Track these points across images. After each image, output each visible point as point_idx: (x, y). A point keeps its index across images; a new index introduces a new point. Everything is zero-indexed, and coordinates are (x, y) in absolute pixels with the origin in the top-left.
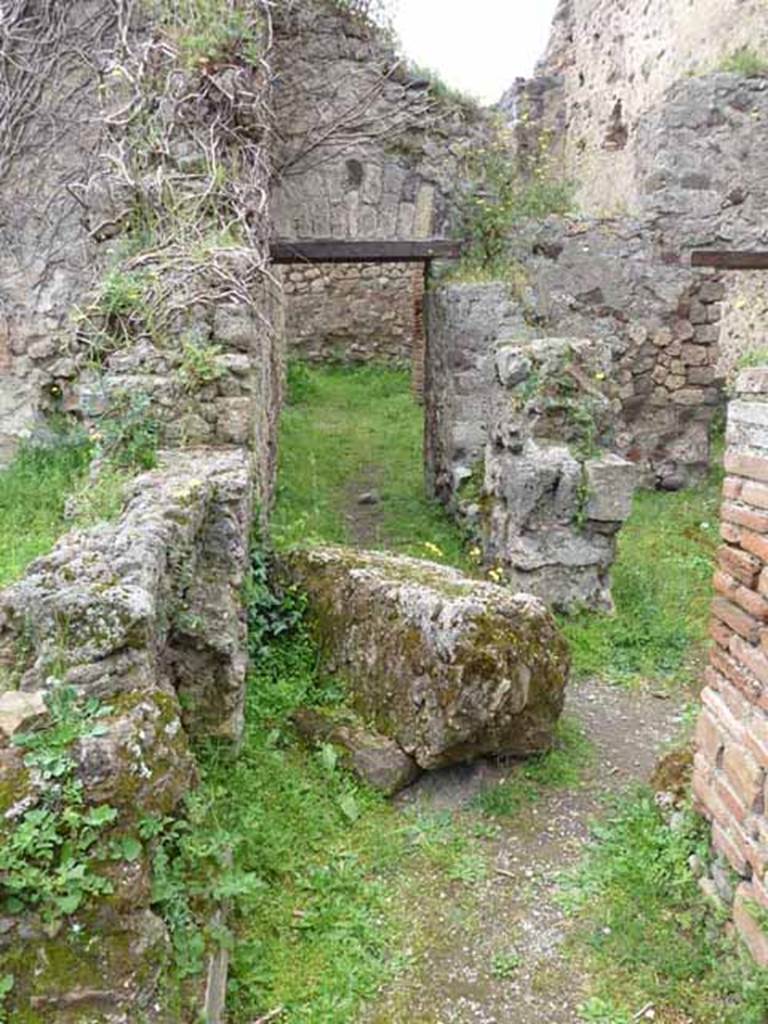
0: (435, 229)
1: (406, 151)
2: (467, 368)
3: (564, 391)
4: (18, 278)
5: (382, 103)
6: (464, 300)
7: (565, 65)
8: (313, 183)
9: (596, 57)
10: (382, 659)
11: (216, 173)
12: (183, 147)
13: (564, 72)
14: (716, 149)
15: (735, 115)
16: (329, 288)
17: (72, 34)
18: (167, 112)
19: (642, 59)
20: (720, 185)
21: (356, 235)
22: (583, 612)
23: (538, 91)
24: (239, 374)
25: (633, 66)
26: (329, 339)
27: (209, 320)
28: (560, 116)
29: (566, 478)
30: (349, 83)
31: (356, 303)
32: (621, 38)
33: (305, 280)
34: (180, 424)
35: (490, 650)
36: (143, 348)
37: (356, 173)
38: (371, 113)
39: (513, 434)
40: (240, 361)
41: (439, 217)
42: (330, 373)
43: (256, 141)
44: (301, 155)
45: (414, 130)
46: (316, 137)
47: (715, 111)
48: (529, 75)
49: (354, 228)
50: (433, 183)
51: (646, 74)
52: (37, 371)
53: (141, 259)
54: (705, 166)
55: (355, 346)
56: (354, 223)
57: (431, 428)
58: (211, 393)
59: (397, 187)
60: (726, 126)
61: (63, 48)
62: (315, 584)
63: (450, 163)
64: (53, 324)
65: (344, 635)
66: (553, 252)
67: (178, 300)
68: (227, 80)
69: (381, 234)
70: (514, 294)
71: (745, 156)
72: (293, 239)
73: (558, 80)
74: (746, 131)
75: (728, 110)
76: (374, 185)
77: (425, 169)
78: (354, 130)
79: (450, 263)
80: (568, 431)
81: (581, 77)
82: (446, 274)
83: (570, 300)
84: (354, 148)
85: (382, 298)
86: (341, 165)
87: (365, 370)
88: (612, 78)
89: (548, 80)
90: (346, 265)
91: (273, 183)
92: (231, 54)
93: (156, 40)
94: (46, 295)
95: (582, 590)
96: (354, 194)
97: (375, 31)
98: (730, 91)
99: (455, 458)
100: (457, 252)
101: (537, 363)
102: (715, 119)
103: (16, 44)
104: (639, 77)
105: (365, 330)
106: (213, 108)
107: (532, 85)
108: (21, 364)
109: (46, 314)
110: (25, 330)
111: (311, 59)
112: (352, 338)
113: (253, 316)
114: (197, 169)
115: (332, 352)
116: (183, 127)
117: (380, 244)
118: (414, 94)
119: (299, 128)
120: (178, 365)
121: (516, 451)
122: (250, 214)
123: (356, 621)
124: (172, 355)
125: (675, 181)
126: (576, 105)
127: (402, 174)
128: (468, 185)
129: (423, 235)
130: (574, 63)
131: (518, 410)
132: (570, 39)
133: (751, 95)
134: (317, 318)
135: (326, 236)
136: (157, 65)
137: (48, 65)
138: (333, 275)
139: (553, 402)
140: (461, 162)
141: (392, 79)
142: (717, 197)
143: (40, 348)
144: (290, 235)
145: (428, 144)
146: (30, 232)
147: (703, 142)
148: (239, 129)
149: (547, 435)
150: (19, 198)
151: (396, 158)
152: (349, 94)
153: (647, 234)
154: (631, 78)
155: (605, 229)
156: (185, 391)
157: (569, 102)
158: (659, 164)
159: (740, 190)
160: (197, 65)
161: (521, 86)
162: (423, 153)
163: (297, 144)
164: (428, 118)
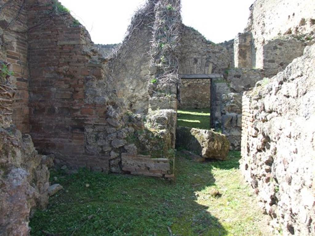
0: (213, 72)
2: (218, 101)
4: (126, 82)
5: (202, 47)
6: (218, 86)
7: (251, 29)
8: (187, 63)
9: (259, 28)
13: (251, 31)
14: (276, 54)
15: (280, 47)
16: (189, 86)
19: (269, 29)
20: (277, 62)
21: (196, 73)
23: (244, 36)
25: (267, 31)
26: (188, 99)
27: (169, 88)
29: (234, 118)
30: (195, 44)
31: (196, 90)
32: (264, 24)
34: (165, 105)
35: (214, 138)
37: (196, 61)
38: (199, 49)
39: (224, 110)
41: (213, 69)
44: (185, 57)
45: (208, 52)
47: (275, 46)
48: (242, 32)
50: (212, 63)
51: (270, 33)
52: (128, 100)
54: (273, 58)
56: (195, 71)
57: (212, 115)
59: (204, 64)
60: (278, 49)
61: (140, 38)
63: (216, 59)
64: (132, 91)
66: (239, 77)
67: (165, 85)
68: (173, 48)
69: (201, 73)
71: (283, 56)
74: (283, 50)
75: (278, 46)
76: (200, 63)
77: (211, 60)
78: (196, 52)
80: (235, 110)
81: (255, 32)
82: (215, 82)
83: (243, 87)
84: (196, 56)
86: (193, 59)
88: (263, 33)
89: (247, 33)
90: (194, 80)
94: (131, 85)
95: (238, 141)
96: (195, 65)
98: (278, 42)
99: (216, 120)
101: (228, 97)
102: (275, 48)
103: (130, 38)
104: (268, 33)
105: (198, 97)
106: (170, 52)
107: (243, 34)
109: (131, 89)
110: (127, 92)
114: (167, 63)
115: (189, 102)
118: (208, 45)
119: (184, 52)
120: (164, 96)
121: (225, 114)
125: (267, 61)
126: (254, 39)
127: (205, 61)
129: (210, 73)
130: (254, 29)
131: (225, 106)
132: (252, 23)
133: (283, 43)
135: (190, 73)
138: (190, 82)
141: (204, 42)
142: (277, 64)
143: (129, 96)
147: (273, 53)
148: (175, 55)
149: (231, 111)
150: (128, 66)
154: (267, 33)
159: (282, 63)
161: (240, 35)
163: (184, 55)
164: (212, 50)
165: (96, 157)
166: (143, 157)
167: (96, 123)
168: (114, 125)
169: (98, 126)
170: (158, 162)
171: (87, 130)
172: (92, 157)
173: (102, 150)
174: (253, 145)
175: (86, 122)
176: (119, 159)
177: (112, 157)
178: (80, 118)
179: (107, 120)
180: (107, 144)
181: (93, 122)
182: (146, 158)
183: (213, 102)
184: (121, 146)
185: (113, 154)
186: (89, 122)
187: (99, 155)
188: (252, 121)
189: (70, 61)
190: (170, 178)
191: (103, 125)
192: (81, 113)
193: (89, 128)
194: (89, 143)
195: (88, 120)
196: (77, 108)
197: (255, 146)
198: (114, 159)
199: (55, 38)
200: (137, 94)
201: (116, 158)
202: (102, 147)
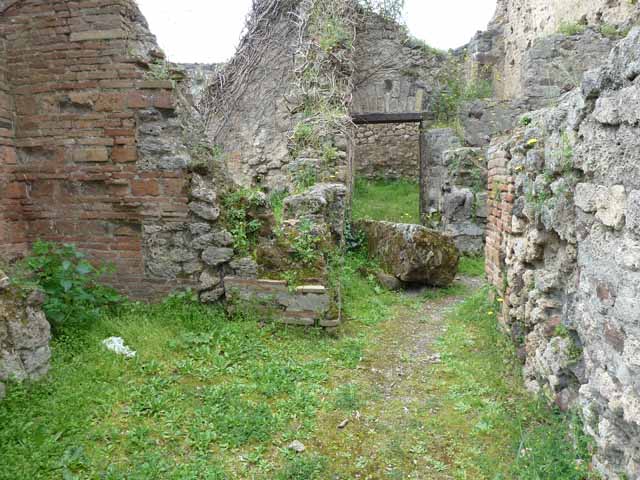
0: (424, 107)
1: (411, 75)
2: (436, 165)
3: (468, 166)
4: (247, 132)
5: (401, 56)
6: (434, 136)
7: (504, 23)
8: (370, 90)
9: (519, 19)
10: (390, 248)
11: (334, 89)
12: (322, 80)
13: (503, 26)
14: (557, 67)
15: (565, 52)
16: (377, 141)
17: (275, 35)
18: (316, 67)
19: (540, 21)
20: (559, 83)
21: (389, 111)
22: (476, 255)
23: (489, 37)
24: (343, 158)
25: (536, 23)
26: (377, 167)
27: (332, 139)
28: (501, 49)
29: (468, 199)
30: (387, 49)
31: (391, 148)
32: (530, 10)
33: (365, 137)
34: (323, 174)
35: (426, 240)
36: (309, 149)
37: (389, 84)
38: (396, 60)
39: (447, 184)
40: (343, 154)
41: (425, 102)
42: (377, 185)
43: (349, 75)
44: (366, 78)
45: (414, 66)
46: (372, 71)
47: (555, 51)
48: (484, 29)
49: (387, 108)
50: (423, 88)
51: (542, 28)
52: (251, 170)
53: (308, 119)
54: (551, 75)
55: (390, 171)
56: (388, 106)
57: (422, 195)
58: (332, 164)
59: (407, 90)
60: (560, 57)
61: (271, 41)
62: (367, 229)
63: (431, 79)
64: (259, 151)
65: (377, 244)
66: (479, 116)
67: (322, 133)
68: (339, 55)
69: (400, 110)
70: (457, 134)
71: (570, 70)
72: (362, 114)
73: (499, 31)
74: (571, 58)
75: (561, 50)
76: (399, 89)
77: (419, 82)
78: (388, 67)
79: (430, 122)
80: (470, 182)
81: (512, 29)
82: (429, 126)
84: (389, 74)
85: (406, 146)
86: (383, 82)
87: (395, 183)
88: (527, 29)
89: (495, 31)
91: (354, 91)
92: (341, 45)
93: (313, 40)
94: (257, 138)
95: (476, 246)
96: (388, 94)
97: (398, 27)
98: (562, 41)
99: (430, 205)
100: (433, 117)
101: (457, 156)
102: (555, 54)
103: (252, 40)
104: (539, 29)
105: (397, 163)
106: (333, 64)
107: (486, 34)
108: (246, 167)
109: (257, 147)
110: (248, 153)
111: (370, 40)
112: (389, 167)
113: (348, 138)
114: (327, 87)
115: (379, 174)
116: (322, 73)
117: (399, 115)
118: (414, 51)
119: (365, 67)
120: (321, 155)
121: (449, 191)
122: (346, 103)
123: (382, 238)
124: (320, 152)
125: (537, 82)
126: (509, 43)
127: (409, 84)
128: (439, 88)
129: (418, 110)
130: (508, 22)
131: (449, 174)
132: (506, 10)
133: (572, 43)
134: (371, 156)
135: (376, 111)
136: (313, 50)
137: (264, 48)
138: (379, 133)
139: (463, 171)
140: (435, 78)
141: (405, 45)
142: (558, 88)
143: (254, 161)
144: (361, 112)
145: (421, 71)
146: (253, 113)
147: (550, 65)
148: (343, 71)
149: (462, 184)
150: (249, 99)
151: (407, 78)
152: (387, 53)
153: (524, 106)
154: (536, 29)
155: (503, 105)
156: (324, 163)
157: (506, 42)
158: (529, 75)
159: (569, 85)
160: (328, 50)
161: (480, 35)
162: (418, 76)
163: (364, 74)
164: (421, 61)
165: (170, 285)
166: (273, 284)
167: (168, 214)
168: (206, 217)
169: (170, 219)
170: (305, 293)
171: (148, 229)
172: (161, 285)
173: (183, 271)
174: (513, 252)
175: (143, 213)
176: (221, 289)
177: (204, 285)
178: (131, 204)
179: (189, 205)
180: (192, 257)
181: (159, 213)
182: (277, 287)
183: (425, 168)
184: (224, 260)
185: (207, 280)
186: (150, 212)
187: (176, 281)
188: (510, 199)
189: (101, 77)
190: (331, 327)
191: (182, 218)
192: (133, 193)
193: (151, 224)
194: (153, 255)
195: (148, 208)
196: (122, 181)
197: (519, 254)
198: (209, 290)
199: (63, 26)
200: (270, 156)
201: (214, 287)
202: (181, 263)
